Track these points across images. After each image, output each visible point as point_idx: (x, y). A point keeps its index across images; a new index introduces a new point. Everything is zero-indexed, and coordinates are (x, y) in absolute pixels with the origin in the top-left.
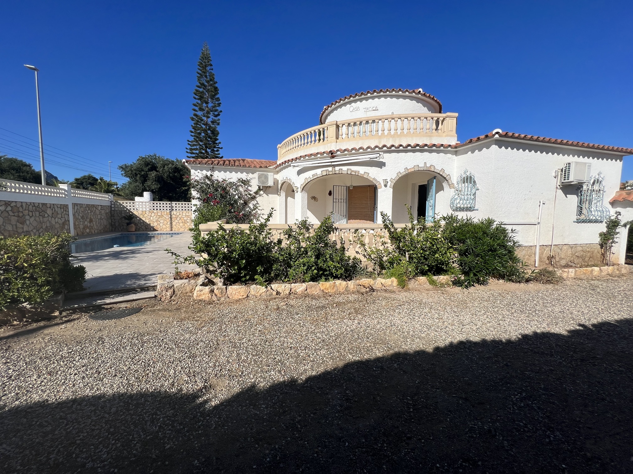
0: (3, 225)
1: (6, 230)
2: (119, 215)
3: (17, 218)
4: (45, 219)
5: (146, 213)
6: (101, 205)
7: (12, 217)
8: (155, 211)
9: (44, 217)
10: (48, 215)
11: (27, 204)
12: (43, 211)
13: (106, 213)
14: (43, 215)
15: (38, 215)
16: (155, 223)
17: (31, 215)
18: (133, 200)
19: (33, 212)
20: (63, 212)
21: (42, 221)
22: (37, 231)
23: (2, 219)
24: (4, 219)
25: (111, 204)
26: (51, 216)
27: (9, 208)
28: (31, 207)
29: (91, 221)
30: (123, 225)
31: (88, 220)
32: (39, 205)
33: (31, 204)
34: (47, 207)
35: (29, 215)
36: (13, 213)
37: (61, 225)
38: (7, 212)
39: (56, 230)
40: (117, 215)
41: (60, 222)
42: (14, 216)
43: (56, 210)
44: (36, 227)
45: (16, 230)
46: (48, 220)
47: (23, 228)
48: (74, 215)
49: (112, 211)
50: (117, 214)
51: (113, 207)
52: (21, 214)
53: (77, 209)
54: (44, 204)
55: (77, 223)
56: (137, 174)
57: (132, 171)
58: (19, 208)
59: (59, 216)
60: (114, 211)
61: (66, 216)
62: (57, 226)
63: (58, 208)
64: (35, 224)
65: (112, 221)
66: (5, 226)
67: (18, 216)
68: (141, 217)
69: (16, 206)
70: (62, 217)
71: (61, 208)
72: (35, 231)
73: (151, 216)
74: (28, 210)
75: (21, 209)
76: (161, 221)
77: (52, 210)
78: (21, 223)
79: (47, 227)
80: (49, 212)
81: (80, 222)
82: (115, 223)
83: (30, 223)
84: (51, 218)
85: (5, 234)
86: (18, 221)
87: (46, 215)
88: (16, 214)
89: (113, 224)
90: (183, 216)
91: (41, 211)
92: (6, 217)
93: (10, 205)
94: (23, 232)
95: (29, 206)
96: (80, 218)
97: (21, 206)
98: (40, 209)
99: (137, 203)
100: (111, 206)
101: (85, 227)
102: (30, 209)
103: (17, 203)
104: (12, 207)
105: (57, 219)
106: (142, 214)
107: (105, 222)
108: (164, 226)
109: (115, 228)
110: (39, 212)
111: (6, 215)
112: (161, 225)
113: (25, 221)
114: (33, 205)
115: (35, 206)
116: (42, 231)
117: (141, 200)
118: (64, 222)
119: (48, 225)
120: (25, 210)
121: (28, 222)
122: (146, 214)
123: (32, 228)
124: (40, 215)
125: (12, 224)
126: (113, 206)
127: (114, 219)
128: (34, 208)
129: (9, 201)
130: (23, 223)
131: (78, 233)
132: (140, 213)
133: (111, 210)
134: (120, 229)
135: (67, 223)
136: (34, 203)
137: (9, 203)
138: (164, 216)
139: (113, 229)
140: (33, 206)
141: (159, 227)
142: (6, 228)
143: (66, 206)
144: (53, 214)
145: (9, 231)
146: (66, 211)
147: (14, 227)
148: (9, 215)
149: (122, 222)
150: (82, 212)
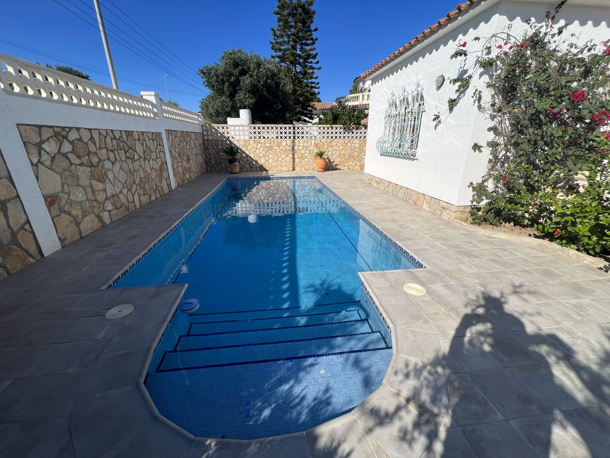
0: (63, 192)
1: (74, 202)
2: (215, 147)
3: (89, 169)
4: (137, 164)
5: (250, 144)
6: (194, 133)
7: (78, 167)
9: (133, 160)
10: (140, 157)
11: (100, 134)
12: (130, 148)
13: (200, 145)
14: (132, 157)
15: (124, 158)
17: (113, 159)
18: (226, 123)
19: (116, 152)
20: (157, 148)
21: (132, 170)
22: (128, 191)
23: (58, 177)
24: (61, 175)
25: (203, 130)
26: (142, 156)
27: (67, 147)
28: (108, 140)
29: (188, 160)
30: (221, 163)
31: (185, 158)
32: (121, 136)
33: (107, 133)
34: (135, 140)
36: (79, 157)
37: (158, 172)
38: (65, 155)
39: (154, 183)
40: (212, 147)
41: (157, 166)
42: (81, 164)
43: (148, 144)
44: (126, 183)
45: (93, 198)
46: (140, 165)
47: (105, 190)
48: (170, 152)
49: (206, 142)
50: (212, 145)
51: (206, 135)
52: (95, 160)
53: (172, 140)
54: (129, 133)
55: (175, 166)
58: (86, 144)
59: (154, 156)
60: (208, 140)
61: (162, 154)
62: (154, 175)
63: (149, 140)
64: (123, 176)
65: (206, 157)
66: (69, 194)
67: (91, 165)
69: (80, 140)
70: (157, 158)
71: (153, 140)
72: (125, 191)
73: (256, 148)
74: (105, 148)
75: (92, 148)
77: (143, 144)
78: (99, 180)
79: (141, 179)
80: (139, 148)
81: (178, 162)
82: (210, 159)
83: (115, 177)
84: (144, 161)
85: (74, 213)
86: (92, 177)
87: (136, 157)
88: (85, 159)
89: (208, 160)
91: (127, 148)
92: (64, 170)
93: (66, 137)
94: (107, 199)
95: (105, 137)
96: (177, 156)
97: (90, 139)
98: (125, 145)
100: (203, 133)
101: (185, 170)
102: (108, 146)
103: (81, 131)
104: (72, 143)
105: (151, 161)
106: (244, 146)
107: (201, 159)
110: (124, 150)
111: (65, 164)
112: (270, 161)
113: (106, 174)
114: (112, 137)
115: (115, 138)
116: (136, 190)
118: (161, 165)
119: (142, 176)
120: (100, 148)
121: (110, 175)
122: (250, 146)
123: (120, 186)
124: (127, 158)
125: (82, 187)
126: (205, 133)
127: (209, 154)
128: (115, 141)
129: (63, 128)
130: (102, 179)
131: (179, 182)
133: (204, 140)
135: (165, 166)
136: (112, 131)
137: (64, 133)
138: (274, 148)
140: (112, 139)
142: (72, 197)
143: (157, 136)
144: (144, 152)
145: (81, 203)
146: (160, 145)
147: (89, 190)
148: (72, 164)
149: (219, 158)
150: (178, 145)
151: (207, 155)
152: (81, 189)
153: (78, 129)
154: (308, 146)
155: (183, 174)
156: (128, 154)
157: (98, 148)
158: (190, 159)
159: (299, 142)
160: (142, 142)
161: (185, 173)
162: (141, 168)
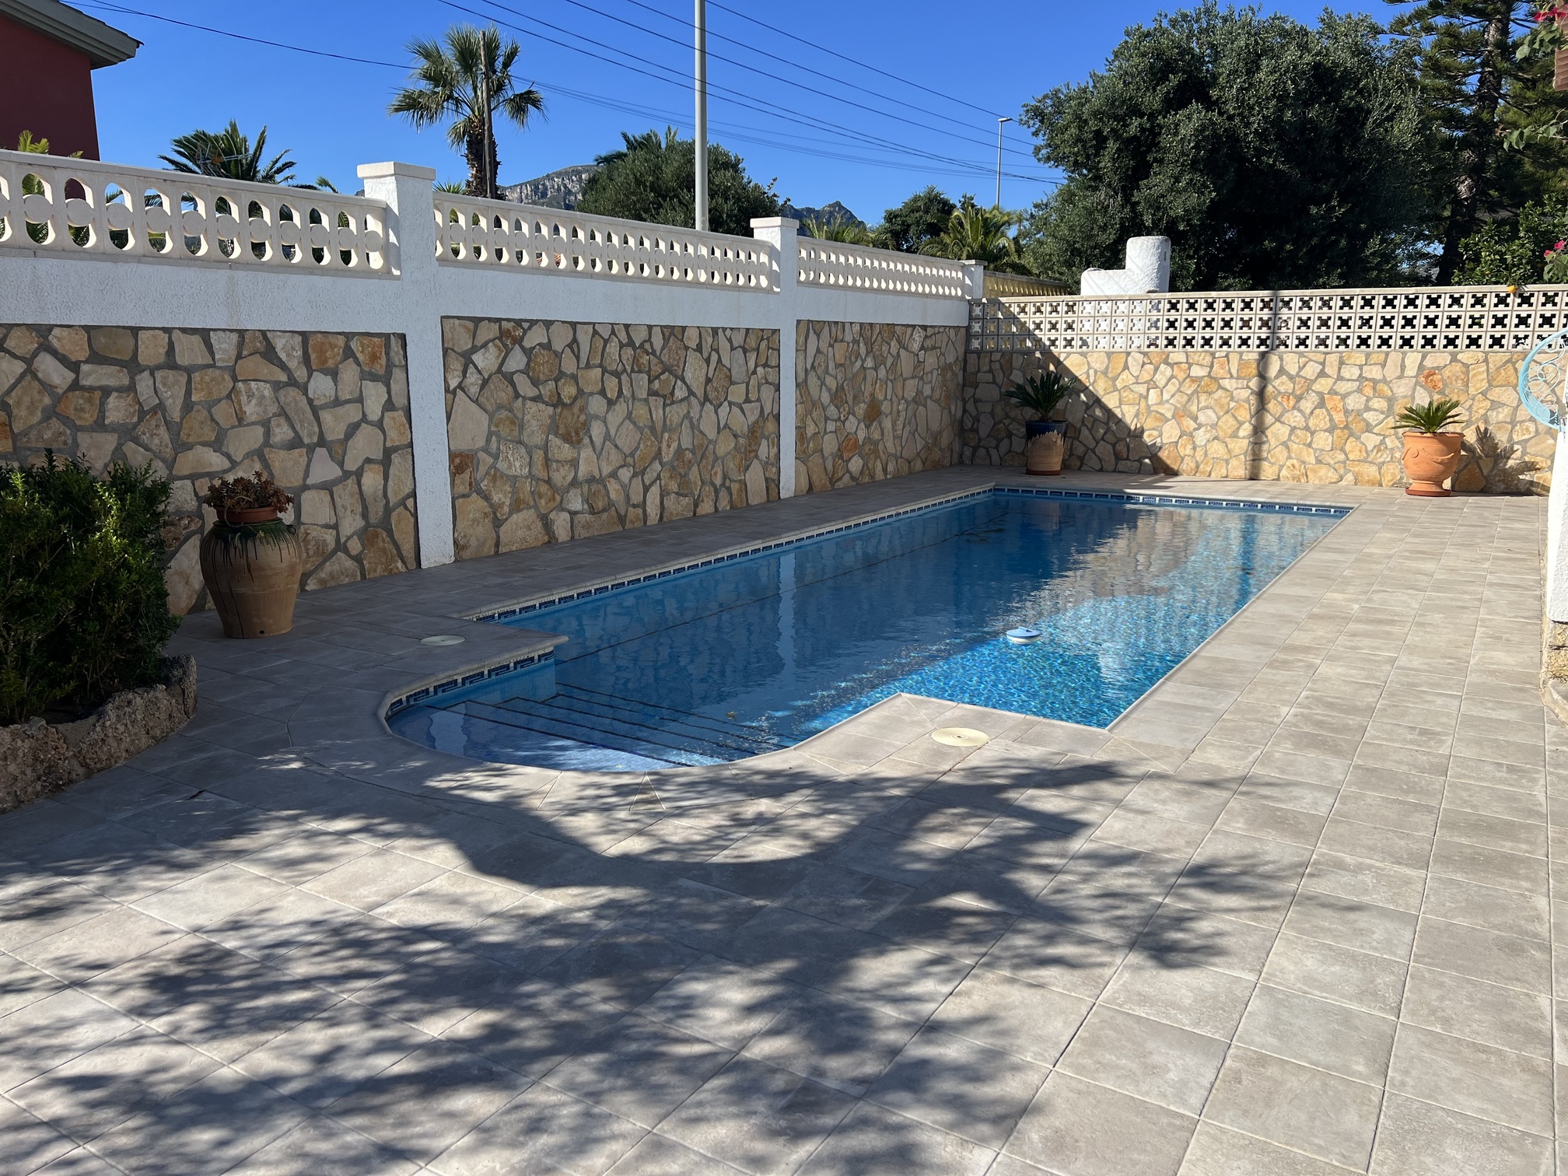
0: (486, 450)
1: (502, 475)
2: (1000, 378)
3: (551, 409)
4: (676, 413)
5: (1126, 367)
6: (924, 328)
7: (529, 403)
8: (1177, 355)
9: (668, 399)
10: (691, 393)
11: (595, 333)
12: (667, 369)
13: (945, 369)
14: (667, 392)
15: (642, 394)
16: (1166, 428)
17: (612, 394)
18: (1073, 288)
19: (624, 377)
20: (754, 372)
21: (659, 425)
22: (635, 475)
23: (484, 418)
24: (491, 416)
25: (971, 318)
26: (700, 393)
27: (516, 361)
28: (613, 348)
29: (873, 414)
30: (1010, 435)
31: (861, 409)
32: (649, 340)
33: (613, 332)
34: (687, 348)
35: (603, 392)
36: (535, 382)
37: (741, 441)
38: (509, 378)
39: (719, 469)
40: (989, 377)
41: (740, 422)
42: (536, 399)
43: (726, 361)
44: (632, 455)
45: (544, 475)
46: (687, 416)
47: (574, 463)
48: (801, 385)
49: (972, 358)
50: (991, 371)
51: (976, 336)
52: (568, 391)
53: (818, 351)
54: (674, 333)
55: (811, 430)
56: (1106, 139)
57: (1082, 123)
58: (558, 355)
59: (737, 393)
60: (979, 353)
61: (767, 392)
62: (725, 446)
63: (733, 349)
64: (627, 438)
65: (965, 411)
66: (496, 457)
67: (558, 402)
68: (1100, 388)
69: (547, 346)
70: (747, 400)
71: (745, 351)
72: (625, 474)
73: (1151, 384)
74: (601, 366)
75: (569, 365)
76: (1202, 418)
77: (708, 361)
78: (567, 438)
79: (680, 452)
80: (695, 372)
81: (827, 419)
82: (976, 419)
83: (607, 437)
84: (702, 405)
85: (496, 498)
86: (553, 428)
87: (680, 393)
88: (547, 389)
89: (968, 424)
90: (1343, 387)
91: (657, 369)
92: (500, 407)
93: (519, 341)
94: (574, 483)
95: (606, 342)
96: (826, 398)
97: (570, 346)
98: (654, 360)
99: (1089, 308)
100: (968, 328)
101: (848, 446)
102: (607, 363)
103: (553, 328)
104: (528, 352)
105: (724, 410)
106: (1105, 373)
107: (934, 417)
108: (1217, 449)
109: (975, 449)
110: (648, 373)
111: (504, 394)
112: (1201, 437)
113: (586, 426)
114: (625, 341)
115: (631, 343)
116: (659, 477)
117: (1111, 291)
118: (756, 422)
119: (686, 443)
120: (588, 366)
121: (597, 430)
122: (1125, 375)
123: (615, 458)
124: (652, 393)
125: (526, 446)
126: (977, 327)
127: (976, 401)
128: (629, 352)
129: (518, 322)
130: (573, 438)
131: (814, 478)
132: (1098, 362)
133: (968, 351)
134: (993, 452)
135: (770, 426)
136: (627, 326)
137: (519, 333)
138: (1226, 383)
139: (968, 452)
140: (622, 346)
141: (1188, 450)
142: (502, 465)
143: (770, 338)
144: (708, 381)
145: (514, 480)
146: (766, 365)
147: (539, 455)
148: (517, 395)
149: (1007, 416)
150: (838, 366)
151: (970, 407)
152: (523, 450)
153: (548, 324)
154: (1384, 381)
155: (839, 454)
156: (656, 384)
157: (582, 365)
158: (879, 413)
159: (1341, 363)
160: (705, 355)
161: (846, 456)
162: (686, 422)
